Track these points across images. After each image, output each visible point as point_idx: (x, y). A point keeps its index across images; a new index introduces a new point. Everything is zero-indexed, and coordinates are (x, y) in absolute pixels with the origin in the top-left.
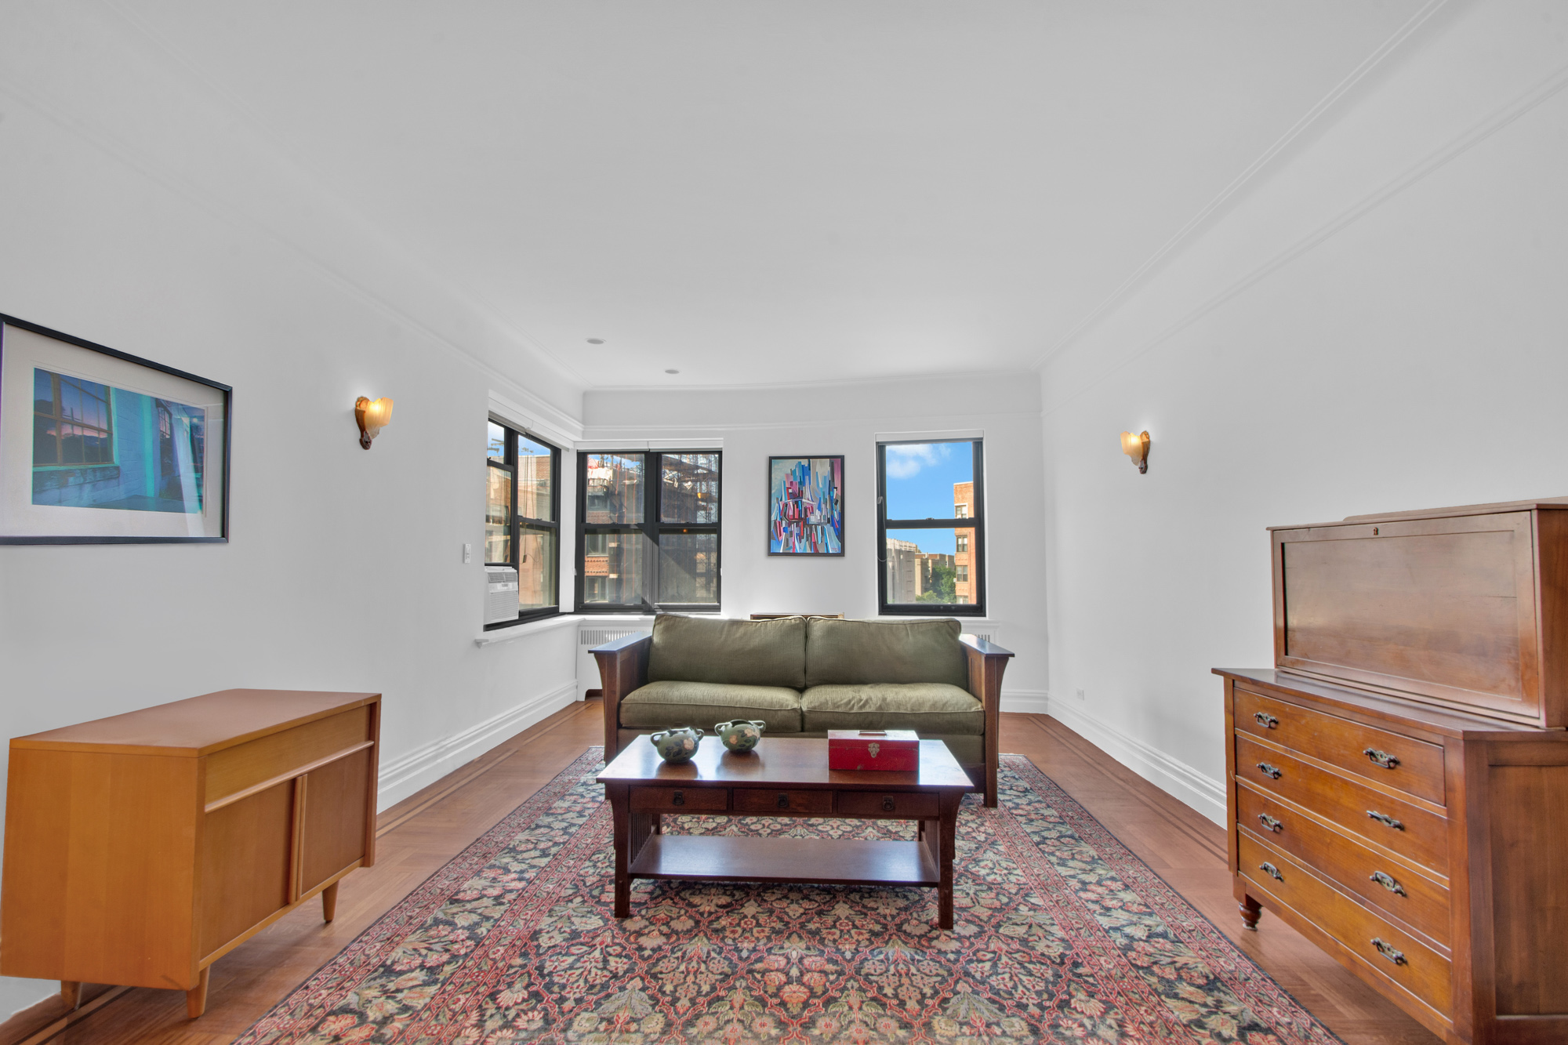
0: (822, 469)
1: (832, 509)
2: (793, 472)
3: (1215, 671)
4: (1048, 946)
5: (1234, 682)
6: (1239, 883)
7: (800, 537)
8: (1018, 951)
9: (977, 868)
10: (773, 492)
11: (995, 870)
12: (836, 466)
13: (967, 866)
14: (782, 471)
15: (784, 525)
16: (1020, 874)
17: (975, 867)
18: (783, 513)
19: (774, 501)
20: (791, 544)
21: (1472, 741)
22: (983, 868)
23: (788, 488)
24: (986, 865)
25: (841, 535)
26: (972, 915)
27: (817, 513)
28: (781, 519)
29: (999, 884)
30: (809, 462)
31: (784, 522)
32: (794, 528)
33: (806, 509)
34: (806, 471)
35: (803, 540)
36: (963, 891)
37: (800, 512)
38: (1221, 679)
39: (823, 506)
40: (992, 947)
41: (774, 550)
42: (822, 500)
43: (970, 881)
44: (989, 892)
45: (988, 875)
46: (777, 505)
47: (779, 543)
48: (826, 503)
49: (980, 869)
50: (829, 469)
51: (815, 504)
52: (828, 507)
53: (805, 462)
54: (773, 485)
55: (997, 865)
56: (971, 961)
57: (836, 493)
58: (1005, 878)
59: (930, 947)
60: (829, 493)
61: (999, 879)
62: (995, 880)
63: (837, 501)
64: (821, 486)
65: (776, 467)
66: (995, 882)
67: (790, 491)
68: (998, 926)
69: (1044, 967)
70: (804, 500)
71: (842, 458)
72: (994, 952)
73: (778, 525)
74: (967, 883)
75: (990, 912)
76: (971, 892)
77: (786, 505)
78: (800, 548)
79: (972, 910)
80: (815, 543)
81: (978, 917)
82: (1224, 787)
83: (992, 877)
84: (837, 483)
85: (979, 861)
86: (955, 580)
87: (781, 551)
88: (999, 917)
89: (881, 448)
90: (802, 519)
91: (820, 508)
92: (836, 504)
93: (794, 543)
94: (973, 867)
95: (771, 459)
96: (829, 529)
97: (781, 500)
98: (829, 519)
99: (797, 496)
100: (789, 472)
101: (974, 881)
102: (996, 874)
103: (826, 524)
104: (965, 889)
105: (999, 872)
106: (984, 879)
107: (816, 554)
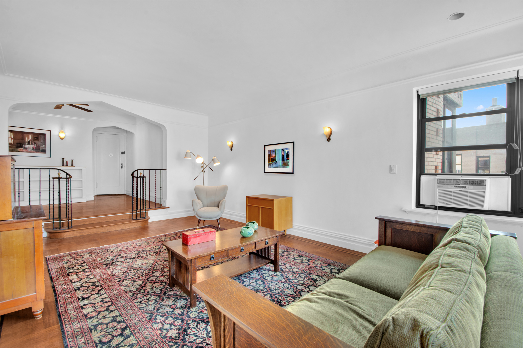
4: (127, 282)
8: (136, 279)
9: (155, 298)
11: (147, 301)
13: (160, 298)
16: (136, 303)
17: (156, 299)
22: (152, 300)
24: (152, 302)
26: (152, 282)
29: (145, 296)
36: (158, 288)
40: (144, 277)
43: (156, 292)
44: (148, 291)
45: (150, 298)
49: (154, 299)
55: (147, 304)
56: (149, 272)
58: (143, 299)
59: (161, 272)
61: (145, 297)
62: (147, 297)
66: (146, 296)
68: (143, 282)
69: (129, 278)
72: (143, 276)
74: (157, 291)
75: (146, 285)
76: (154, 289)
79: (152, 283)
81: (150, 282)
83: (148, 297)
85: (155, 302)
88: (143, 285)
94: (157, 298)
101: (155, 293)
102: (147, 299)
104: (157, 289)
105: (145, 300)
106: (151, 295)
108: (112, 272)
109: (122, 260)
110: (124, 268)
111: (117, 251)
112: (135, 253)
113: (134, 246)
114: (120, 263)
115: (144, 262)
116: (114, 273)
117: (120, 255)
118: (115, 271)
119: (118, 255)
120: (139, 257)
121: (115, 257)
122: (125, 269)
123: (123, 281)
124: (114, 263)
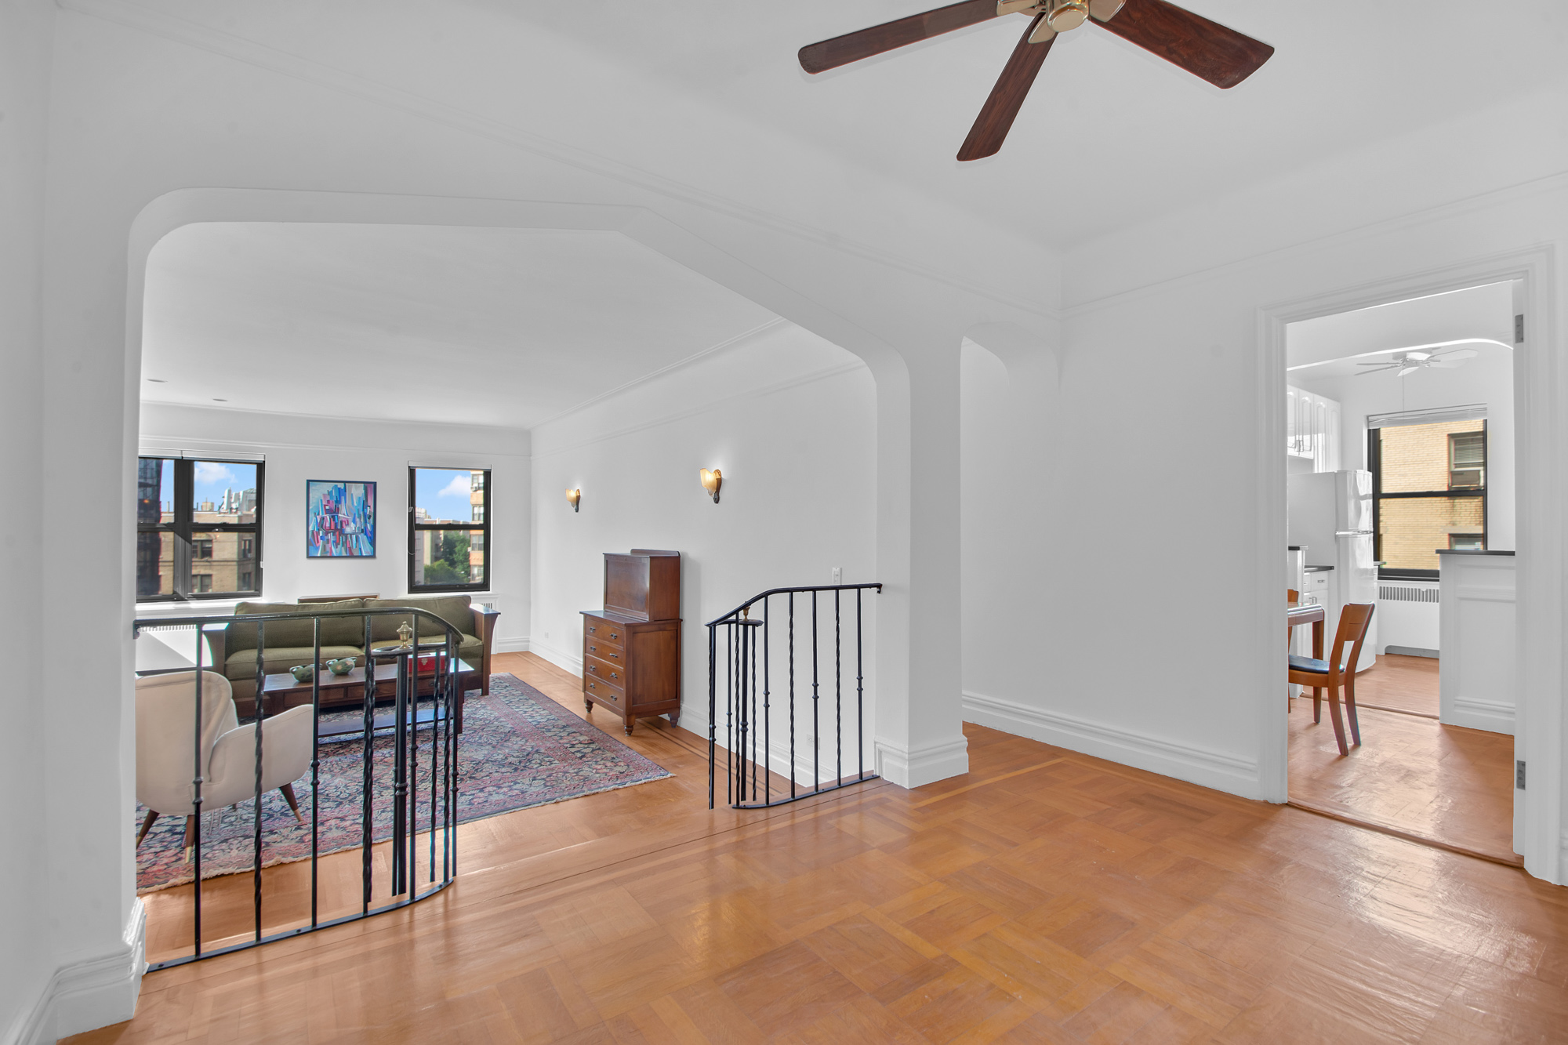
0: (358, 492)
1: (366, 522)
2: (330, 493)
3: (581, 613)
5: (587, 617)
6: (586, 695)
7: (337, 544)
10: (310, 508)
12: (369, 490)
14: (319, 493)
15: (321, 534)
18: (321, 525)
19: (311, 515)
20: (328, 549)
21: (627, 626)
23: (325, 506)
25: (373, 541)
27: (352, 525)
28: (319, 530)
30: (345, 486)
31: (321, 532)
32: (331, 536)
33: (341, 522)
34: (342, 493)
35: (339, 546)
37: (336, 524)
38: (583, 615)
39: (358, 520)
41: (312, 554)
42: (357, 515)
46: (315, 518)
47: (317, 548)
48: (360, 517)
50: (363, 491)
51: (350, 518)
52: (362, 520)
53: (341, 486)
54: (311, 502)
57: (369, 510)
60: (363, 510)
63: (370, 516)
64: (355, 504)
65: (314, 488)
67: (327, 507)
70: (340, 515)
71: (375, 484)
73: (315, 534)
77: (323, 519)
78: (336, 552)
80: (350, 548)
82: (582, 660)
84: (371, 502)
86: (470, 549)
87: (319, 555)
89: (412, 472)
90: (338, 530)
91: (354, 521)
92: (369, 518)
93: (331, 548)
95: (309, 482)
96: (362, 537)
97: (319, 514)
98: (362, 530)
99: (334, 512)
100: (327, 493)
103: (360, 533)
107: (351, 556)
108: (527, 741)
109: (510, 759)
110: (508, 747)
111: (524, 781)
112: (483, 774)
113: (481, 795)
114: (515, 755)
115: (473, 754)
116: (524, 740)
117: (516, 769)
118: (523, 743)
119: (519, 771)
120: (477, 764)
121: (525, 767)
122: (505, 744)
123: (509, 732)
124: (525, 754)
